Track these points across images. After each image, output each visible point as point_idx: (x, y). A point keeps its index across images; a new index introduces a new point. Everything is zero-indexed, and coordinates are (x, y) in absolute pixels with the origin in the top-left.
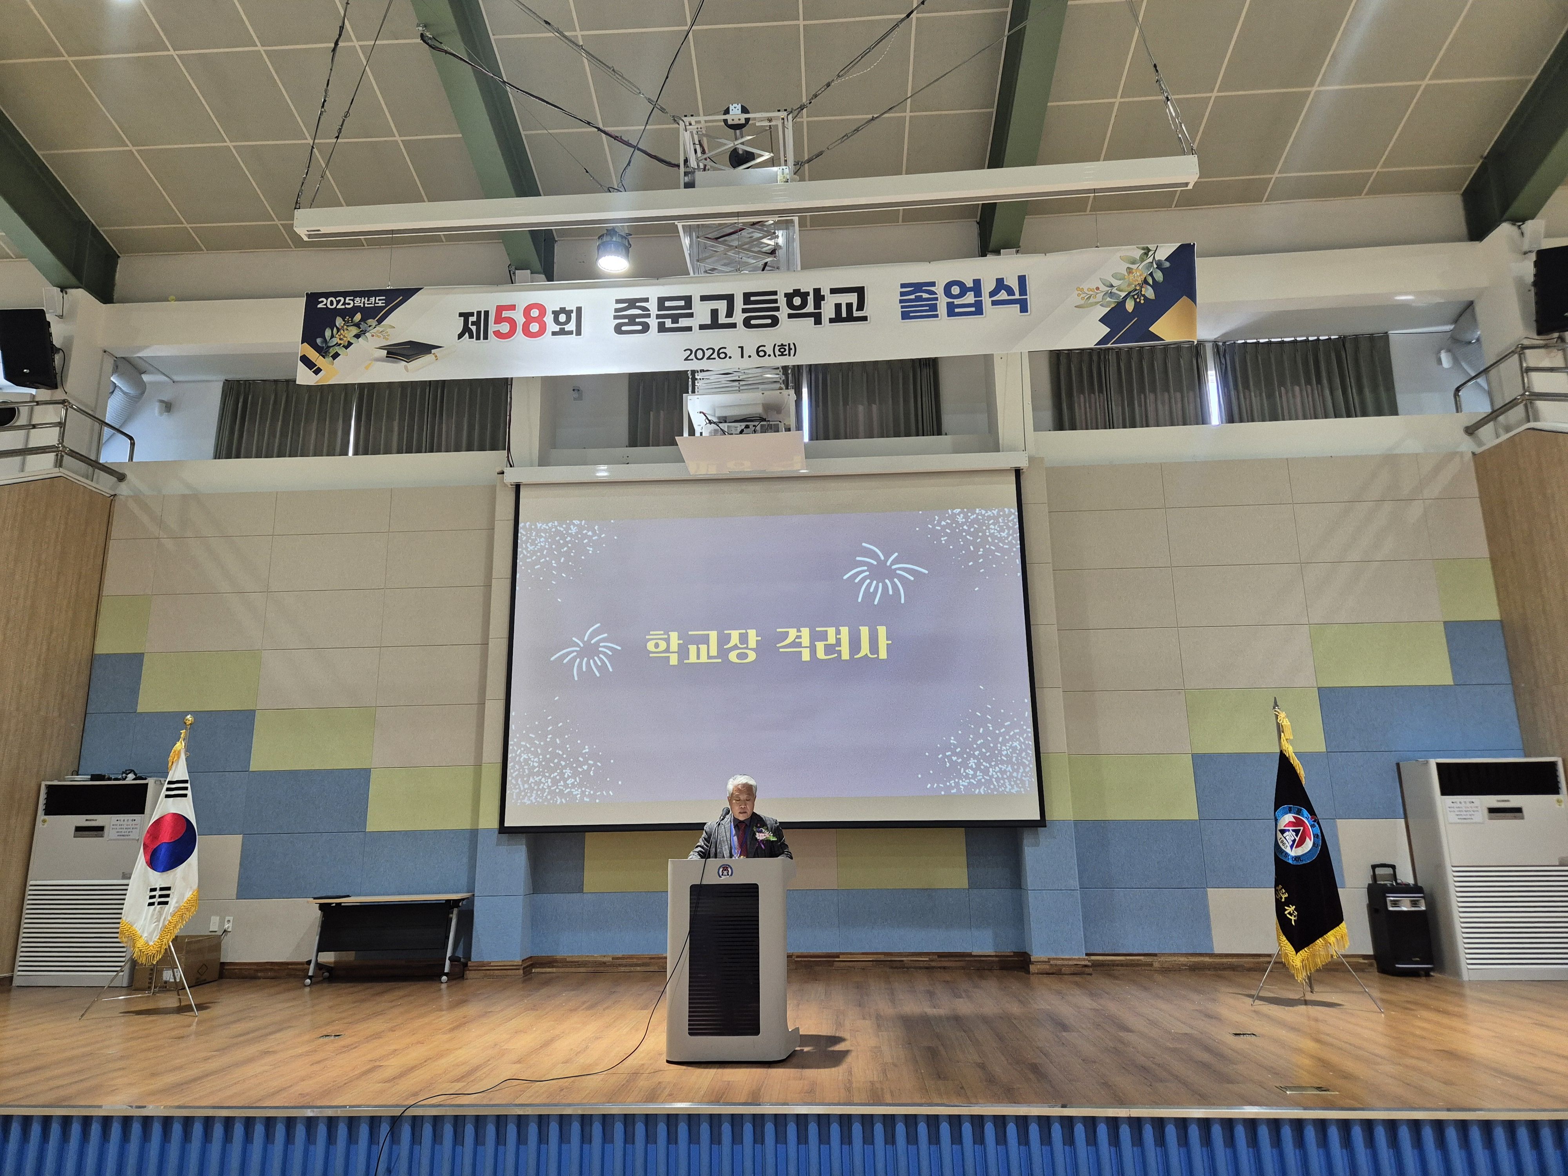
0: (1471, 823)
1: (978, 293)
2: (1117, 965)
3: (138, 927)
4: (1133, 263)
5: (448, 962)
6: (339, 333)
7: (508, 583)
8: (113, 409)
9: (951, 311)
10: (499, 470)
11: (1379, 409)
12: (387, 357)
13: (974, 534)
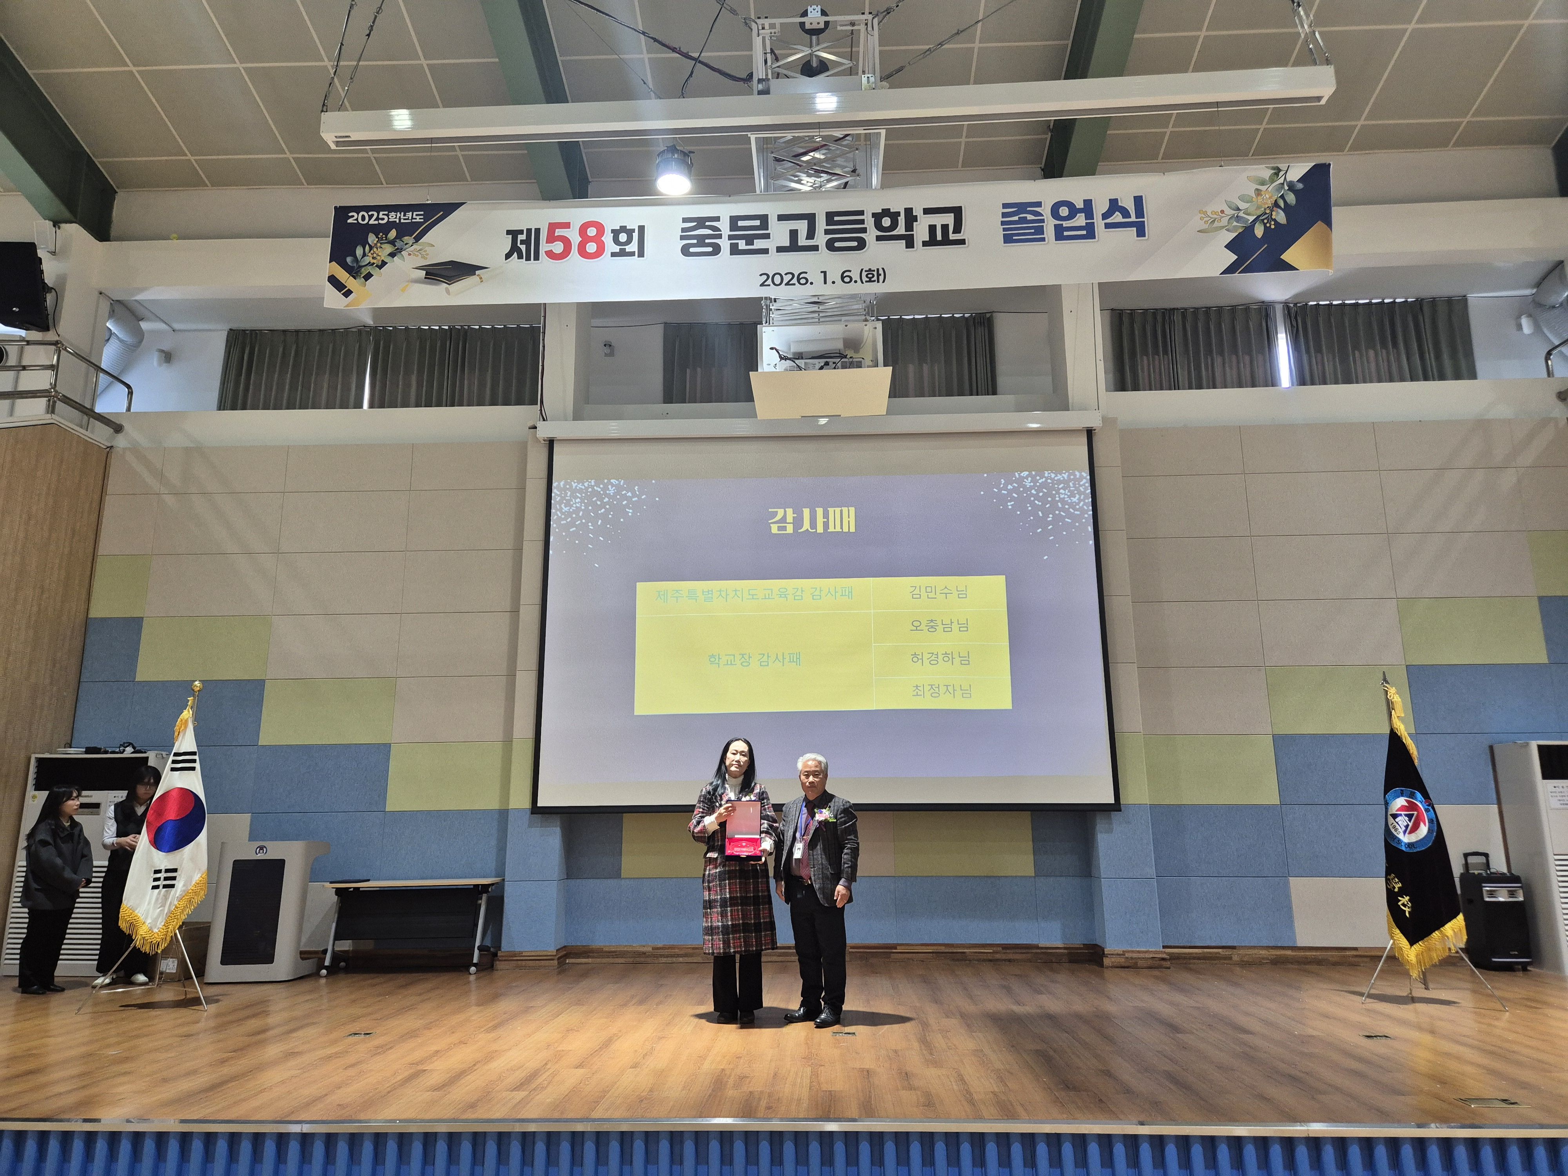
1: (1089, 214)
2: (1194, 958)
3: (141, 912)
4: (1263, 183)
5: (476, 952)
6: (372, 252)
7: (540, 546)
8: (108, 356)
9: (1060, 234)
10: (530, 424)
11: (1458, 376)
12: (425, 278)
13: (1043, 500)
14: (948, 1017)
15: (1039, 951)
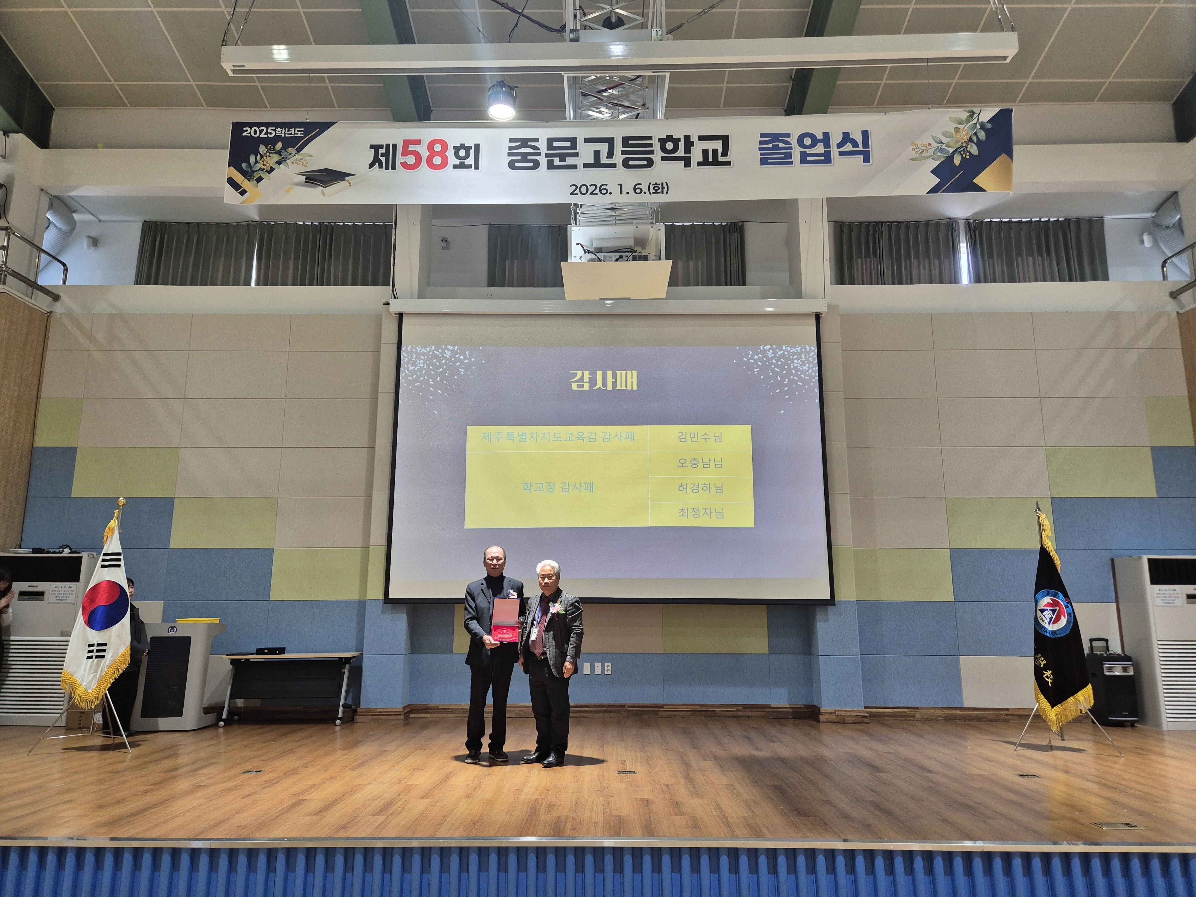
0: (1173, 607)
2: (887, 716)
3: (78, 677)
4: (961, 123)
5: (341, 709)
6: (262, 160)
7: (392, 396)
8: (48, 240)
9: (804, 159)
10: (384, 301)
11: (1095, 278)
12: (305, 182)
13: (781, 367)
14: (705, 760)
15: (770, 710)
